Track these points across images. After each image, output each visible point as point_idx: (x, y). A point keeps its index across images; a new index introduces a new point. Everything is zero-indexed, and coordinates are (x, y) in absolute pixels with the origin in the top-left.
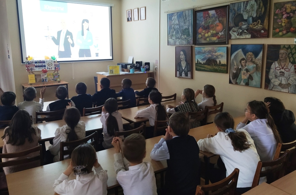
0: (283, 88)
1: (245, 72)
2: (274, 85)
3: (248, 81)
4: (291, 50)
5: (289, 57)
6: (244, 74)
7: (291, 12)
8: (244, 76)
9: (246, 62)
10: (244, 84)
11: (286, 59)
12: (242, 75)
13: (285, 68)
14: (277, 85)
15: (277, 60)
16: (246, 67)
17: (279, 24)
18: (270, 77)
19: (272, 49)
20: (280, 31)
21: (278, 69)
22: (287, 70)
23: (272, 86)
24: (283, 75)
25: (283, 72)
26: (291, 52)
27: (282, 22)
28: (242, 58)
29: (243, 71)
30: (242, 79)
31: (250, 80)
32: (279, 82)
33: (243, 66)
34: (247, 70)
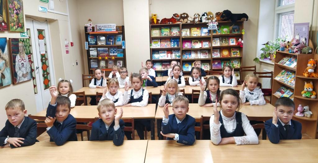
0: (25, 77)
2: (20, 77)
3: (2, 81)
5: (24, 49)
7: (18, 9)
11: (23, 51)
13: (23, 59)
14: (21, 76)
15: (18, 53)
17: (12, 19)
18: (17, 70)
19: (14, 43)
20: (14, 25)
21: (20, 61)
22: (25, 61)
24: (23, 66)
25: (23, 64)
27: (14, 17)
32: (22, 73)
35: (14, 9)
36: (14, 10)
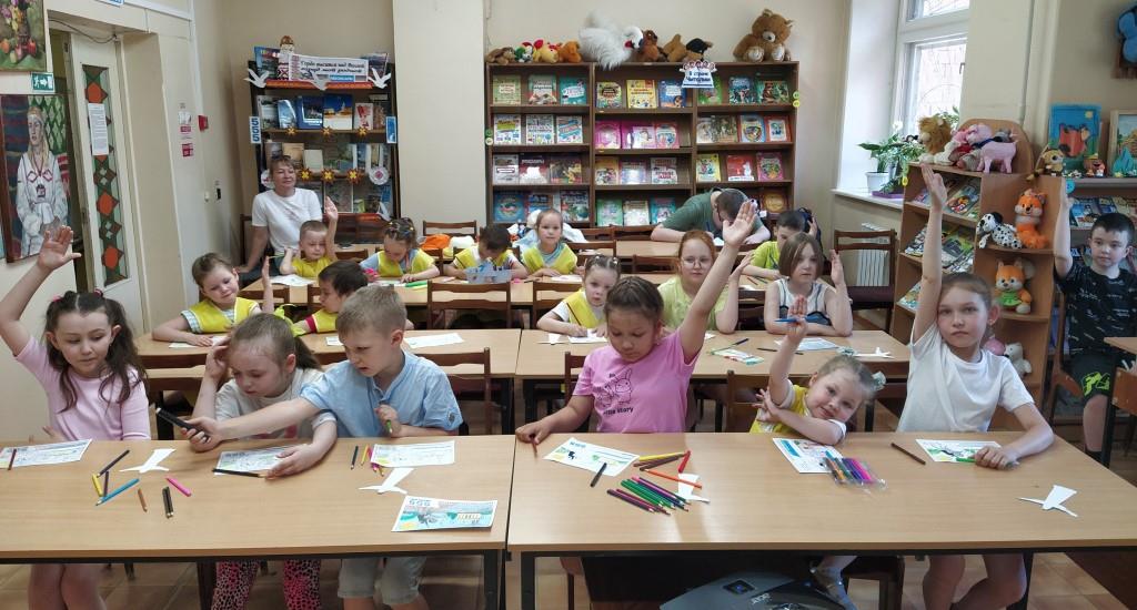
2: (32, 237)
4: (48, 112)
5: (46, 133)
11: (42, 141)
13: (43, 171)
14: (36, 233)
15: (26, 150)
17: (6, 24)
18: (21, 212)
19: (11, 112)
20: (12, 49)
21: (32, 177)
22: (48, 176)
23: (28, 242)
24: (43, 196)
25: (43, 187)
26: (48, 119)
27: (10, 16)
32: (39, 222)
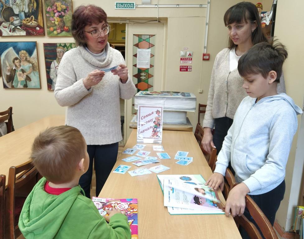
1: (21, 73)
3: (26, 82)
4: (67, 48)
6: (20, 75)
7: (62, 11)
8: (20, 78)
9: (20, 62)
10: (22, 87)
12: (18, 77)
15: (56, 59)
16: (21, 68)
17: (52, 23)
19: (49, 48)
20: (54, 30)
27: (55, 20)
28: (14, 57)
29: (19, 72)
30: (18, 82)
31: (28, 82)
33: (18, 66)
34: (23, 71)
35: (55, 11)
36: (55, 13)
